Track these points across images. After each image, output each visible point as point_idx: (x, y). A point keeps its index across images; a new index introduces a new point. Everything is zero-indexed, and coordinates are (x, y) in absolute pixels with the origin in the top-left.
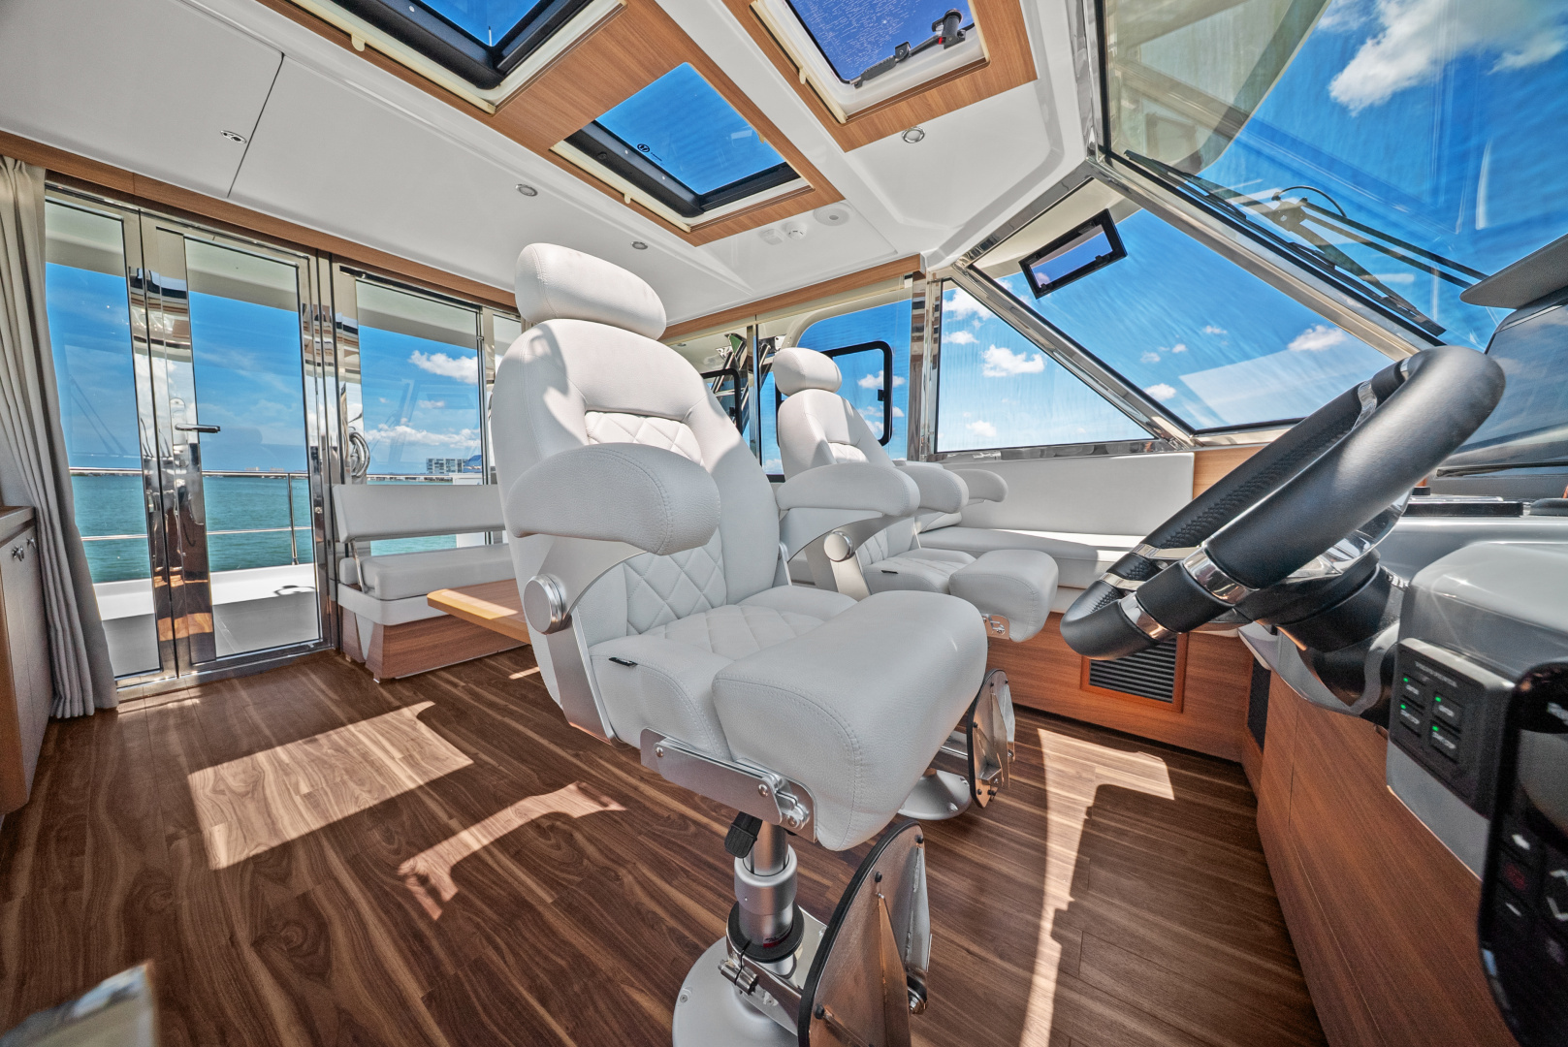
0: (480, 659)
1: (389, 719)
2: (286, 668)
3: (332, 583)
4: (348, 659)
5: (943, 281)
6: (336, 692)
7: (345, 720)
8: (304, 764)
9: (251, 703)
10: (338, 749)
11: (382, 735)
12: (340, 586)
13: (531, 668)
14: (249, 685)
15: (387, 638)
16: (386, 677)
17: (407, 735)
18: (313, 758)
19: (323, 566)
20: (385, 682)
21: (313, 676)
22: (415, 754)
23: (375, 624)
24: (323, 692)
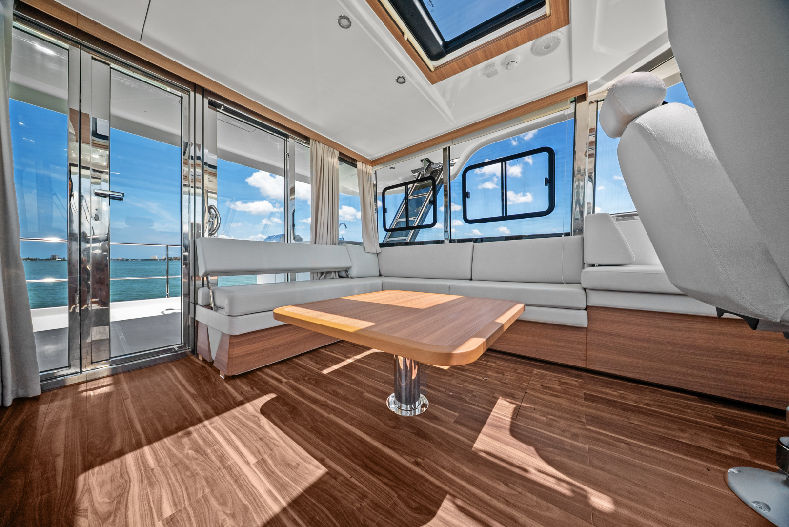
0: (289, 359)
1: (237, 414)
2: (157, 364)
3: (192, 305)
4: (200, 358)
5: (598, 102)
6: (193, 386)
7: (201, 415)
8: (168, 469)
9: (130, 396)
10: (198, 450)
11: (234, 433)
12: (197, 307)
13: (329, 367)
14: (132, 379)
15: (231, 345)
16: (230, 374)
17: (255, 433)
18: (176, 461)
19: (187, 295)
20: (228, 378)
21: (176, 372)
22: (266, 457)
23: (223, 334)
24: (183, 385)
